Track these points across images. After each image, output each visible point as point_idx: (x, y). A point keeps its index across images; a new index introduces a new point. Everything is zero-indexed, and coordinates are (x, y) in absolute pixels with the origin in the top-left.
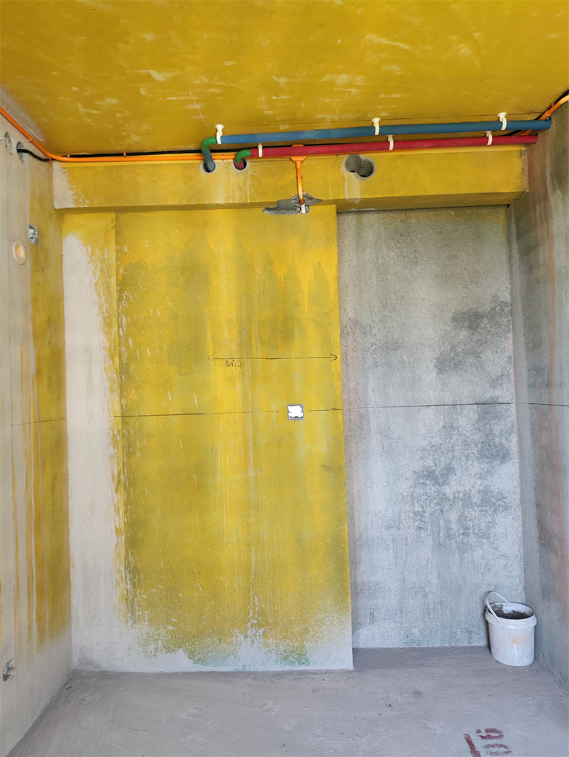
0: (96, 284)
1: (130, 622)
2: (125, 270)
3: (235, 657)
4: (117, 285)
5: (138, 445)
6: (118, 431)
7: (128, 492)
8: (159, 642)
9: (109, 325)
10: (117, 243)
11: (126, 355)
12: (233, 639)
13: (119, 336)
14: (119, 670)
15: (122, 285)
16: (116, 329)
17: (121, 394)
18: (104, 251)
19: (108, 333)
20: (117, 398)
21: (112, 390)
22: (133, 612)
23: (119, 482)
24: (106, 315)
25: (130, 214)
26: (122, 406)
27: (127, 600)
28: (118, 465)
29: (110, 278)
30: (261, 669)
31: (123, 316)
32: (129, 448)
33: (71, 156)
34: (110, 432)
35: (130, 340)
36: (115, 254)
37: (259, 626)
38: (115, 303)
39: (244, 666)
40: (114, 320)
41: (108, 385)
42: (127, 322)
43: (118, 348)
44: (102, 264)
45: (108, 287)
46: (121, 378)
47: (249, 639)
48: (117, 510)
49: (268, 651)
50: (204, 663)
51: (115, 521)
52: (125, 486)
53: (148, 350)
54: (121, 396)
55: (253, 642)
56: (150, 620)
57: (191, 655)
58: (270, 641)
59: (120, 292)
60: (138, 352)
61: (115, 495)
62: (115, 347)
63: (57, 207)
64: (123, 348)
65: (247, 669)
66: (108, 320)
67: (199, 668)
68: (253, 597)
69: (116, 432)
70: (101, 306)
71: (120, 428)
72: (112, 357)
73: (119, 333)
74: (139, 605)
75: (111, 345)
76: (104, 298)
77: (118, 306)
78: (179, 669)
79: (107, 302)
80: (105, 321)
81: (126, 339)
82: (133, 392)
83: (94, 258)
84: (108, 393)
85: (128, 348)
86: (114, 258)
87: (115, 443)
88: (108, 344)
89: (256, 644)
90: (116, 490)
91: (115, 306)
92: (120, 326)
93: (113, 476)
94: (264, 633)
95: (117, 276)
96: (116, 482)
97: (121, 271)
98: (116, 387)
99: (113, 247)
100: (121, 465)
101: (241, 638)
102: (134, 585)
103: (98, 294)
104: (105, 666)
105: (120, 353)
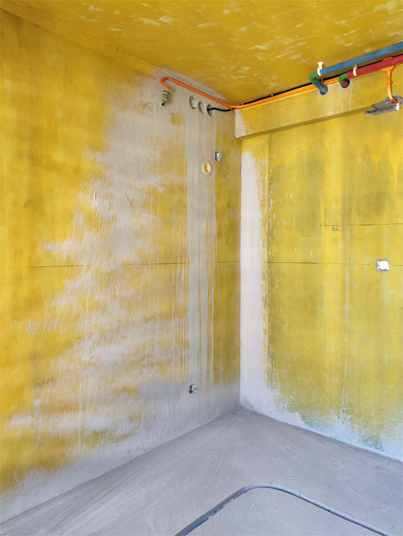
0: (257, 181)
1: (270, 387)
2: (273, 170)
3: (331, 428)
4: (269, 180)
5: (277, 281)
6: (266, 271)
7: (270, 308)
8: (285, 404)
9: (263, 206)
10: (269, 154)
11: (272, 224)
12: (330, 416)
13: (269, 212)
14: (263, 413)
15: (271, 180)
16: (267, 208)
17: (268, 248)
18: (262, 159)
19: (262, 211)
20: (266, 251)
21: (263, 246)
22: (271, 381)
23: (266, 302)
24: (262, 199)
25: (277, 133)
26: (268, 256)
27: (268, 373)
28: (265, 291)
29: (265, 176)
30: (348, 442)
31: (271, 200)
32: (271, 282)
33: (244, 104)
34: (262, 271)
35: (274, 215)
36: (268, 160)
37: (347, 413)
38: (267, 191)
39: (336, 436)
40: (266, 202)
41: (262, 242)
42: (273, 203)
43: (267, 220)
44: (261, 168)
45: (264, 182)
46: (269, 239)
47: (340, 420)
48: (264, 319)
49: (353, 432)
50: (311, 425)
51: (263, 325)
52: (269, 305)
53: (284, 220)
54: (268, 250)
55: (343, 422)
56: (281, 389)
57: (304, 418)
58: (355, 426)
59: (270, 184)
60: (278, 222)
61: (263, 309)
62: (266, 219)
63: (237, 137)
64: (270, 219)
65: (338, 439)
66: (263, 203)
67: (307, 427)
68: (345, 393)
69: (265, 272)
70: (259, 194)
71: (267, 269)
72: (264, 226)
73: (268, 210)
74: (275, 378)
75: (264, 218)
76: (261, 188)
77: (268, 193)
78: (296, 424)
79: (263, 191)
80: (261, 203)
81: (272, 214)
82: (275, 247)
83: (257, 165)
84: (261, 247)
85: (273, 219)
86: (267, 163)
87: (264, 278)
88: (262, 218)
89: (345, 424)
90: (264, 306)
91: (267, 193)
92: (269, 206)
93: (263, 298)
94: (351, 418)
95: (269, 174)
96: (264, 302)
97: (271, 171)
98: (266, 244)
99: (267, 156)
100: (267, 292)
101: (336, 417)
102: (272, 365)
103: (258, 186)
104: (256, 409)
105: (269, 223)
